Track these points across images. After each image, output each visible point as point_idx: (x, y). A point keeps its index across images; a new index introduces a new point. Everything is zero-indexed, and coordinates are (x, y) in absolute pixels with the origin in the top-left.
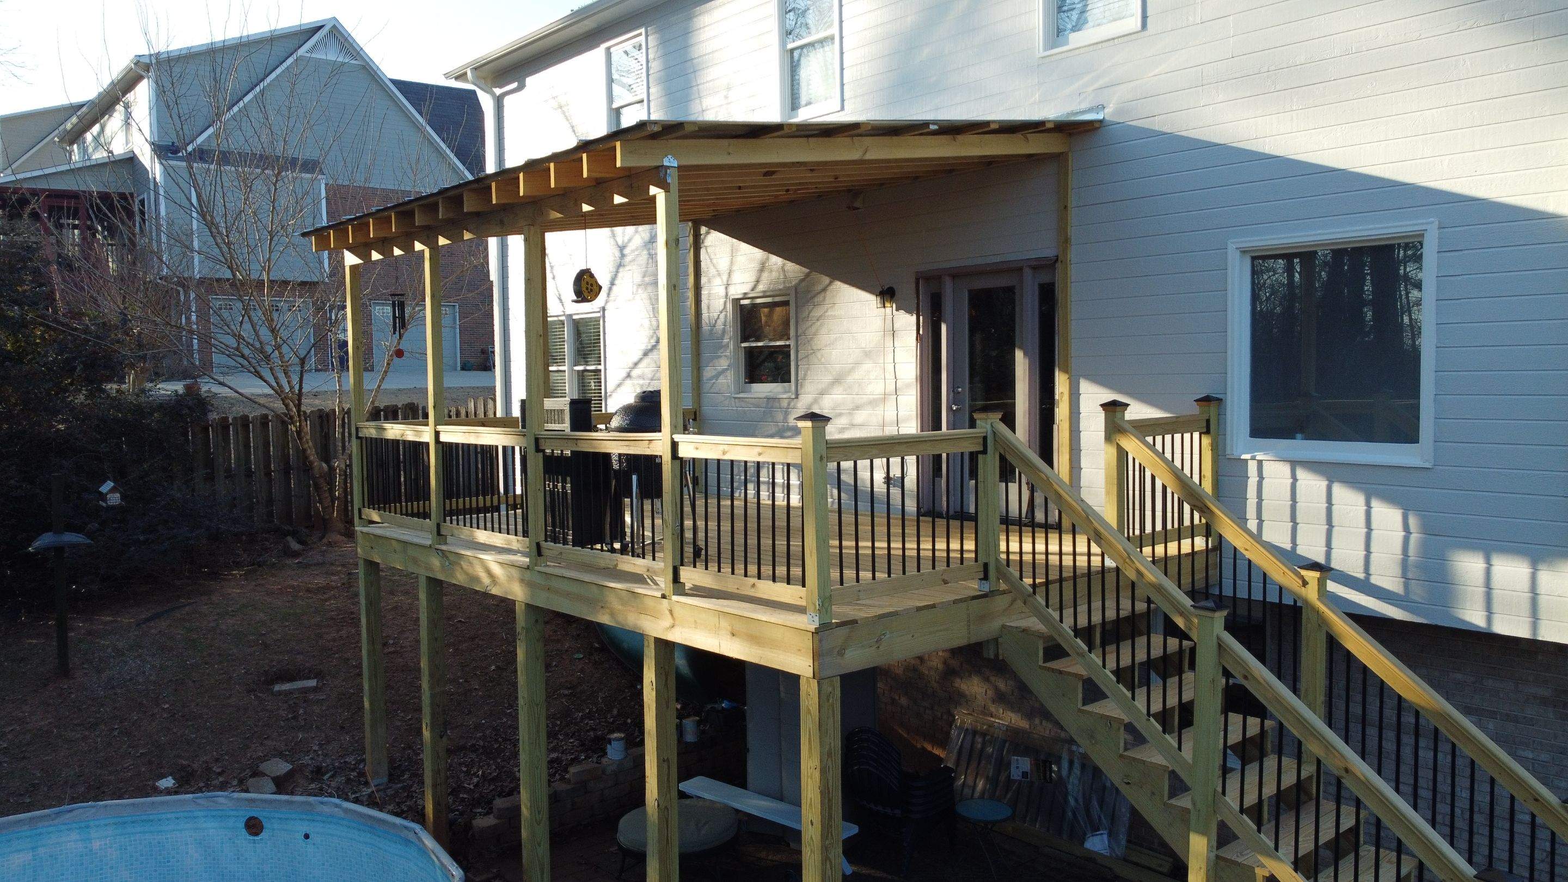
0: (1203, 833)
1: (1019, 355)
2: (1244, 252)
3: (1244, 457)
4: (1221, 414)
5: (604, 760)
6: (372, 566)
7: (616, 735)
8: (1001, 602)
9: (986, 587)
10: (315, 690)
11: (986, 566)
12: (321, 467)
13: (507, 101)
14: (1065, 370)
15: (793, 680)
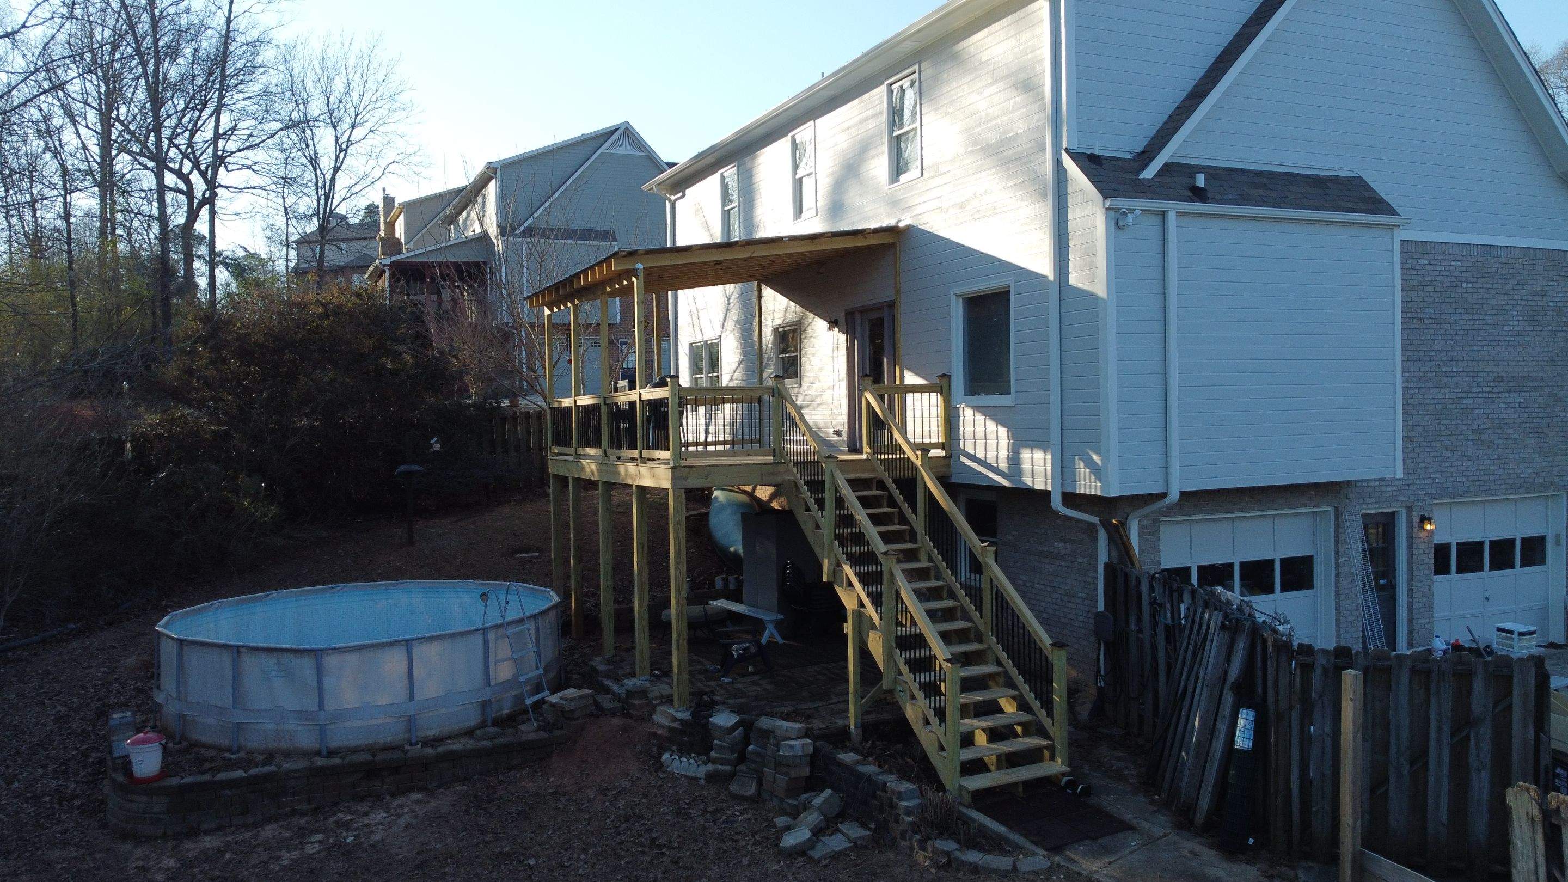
0: (828, 559)
2: (958, 296)
3: (958, 406)
4: (950, 383)
6: (555, 478)
8: (783, 468)
10: (537, 557)
11: (775, 450)
13: (677, 203)
14: (899, 364)
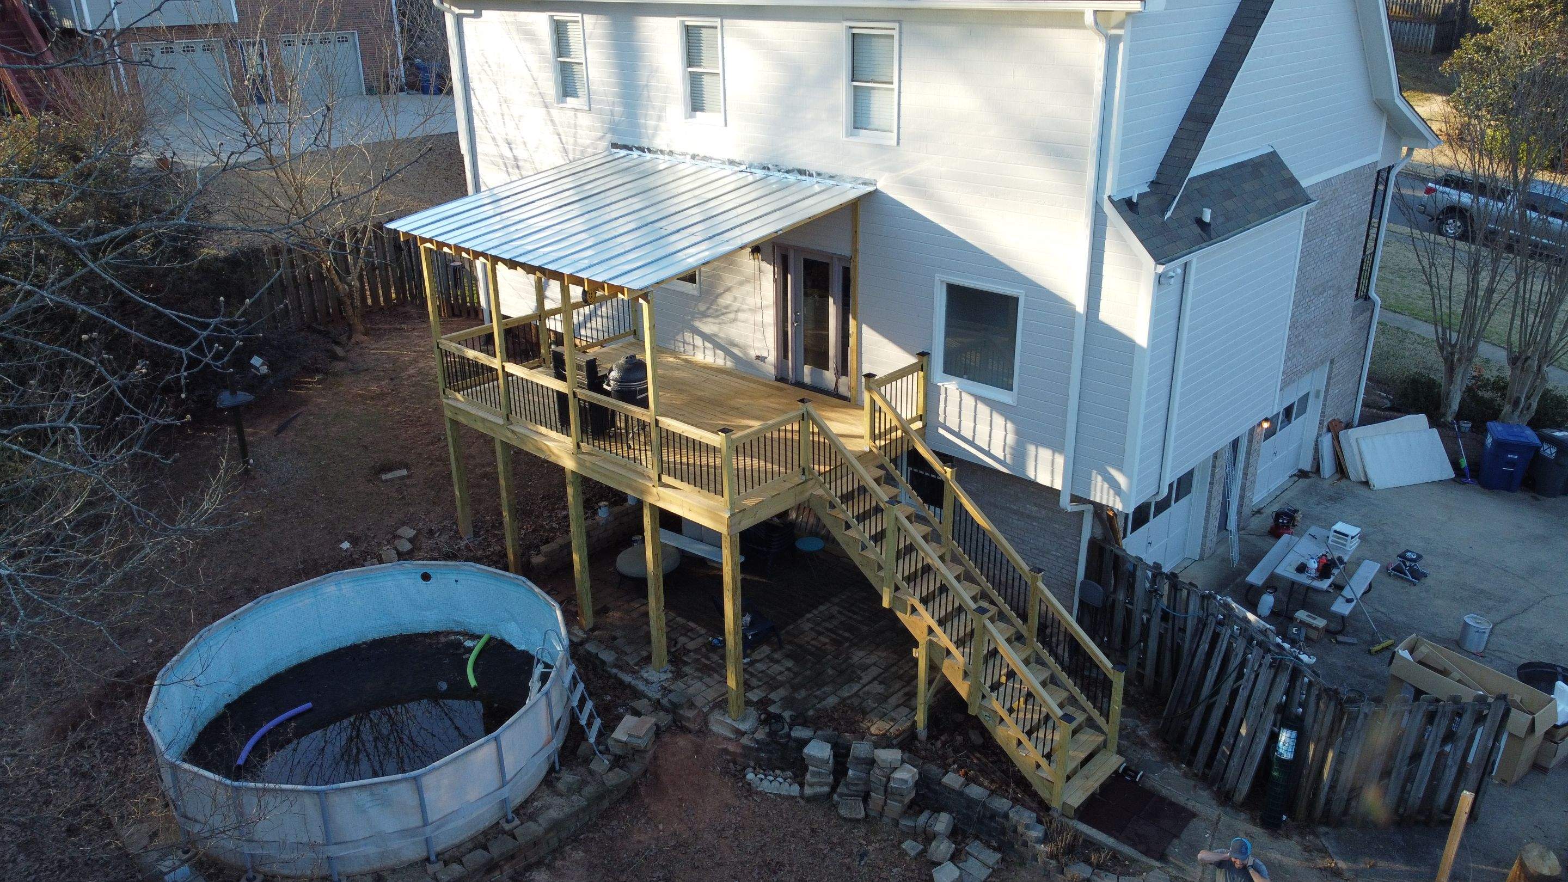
0: (889, 587)
1: (831, 300)
2: (943, 281)
3: (938, 384)
4: (929, 362)
5: (597, 517)
6: (455, 423)
7: (603, 503)
8: (810, 483)
9: (804, 478)
10: (408, 477)
11: (804, 469)
12: (344, 289)
14: (854, 318)
15: (719, 535)
